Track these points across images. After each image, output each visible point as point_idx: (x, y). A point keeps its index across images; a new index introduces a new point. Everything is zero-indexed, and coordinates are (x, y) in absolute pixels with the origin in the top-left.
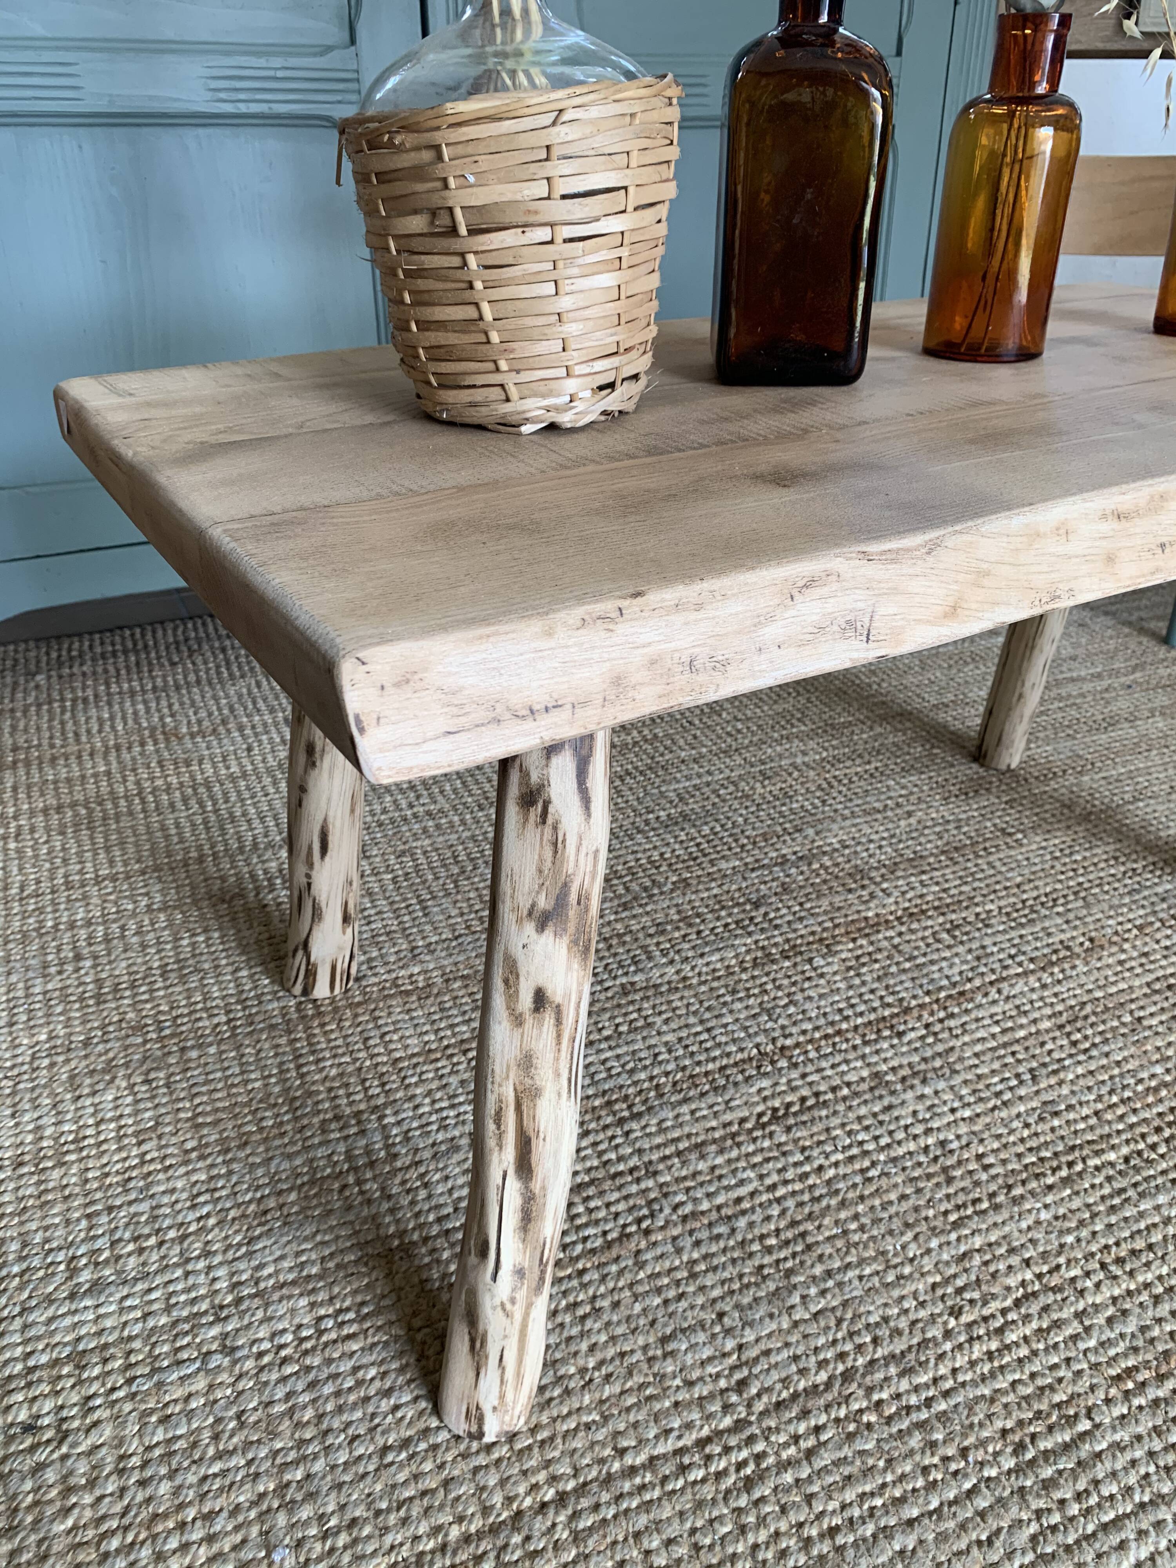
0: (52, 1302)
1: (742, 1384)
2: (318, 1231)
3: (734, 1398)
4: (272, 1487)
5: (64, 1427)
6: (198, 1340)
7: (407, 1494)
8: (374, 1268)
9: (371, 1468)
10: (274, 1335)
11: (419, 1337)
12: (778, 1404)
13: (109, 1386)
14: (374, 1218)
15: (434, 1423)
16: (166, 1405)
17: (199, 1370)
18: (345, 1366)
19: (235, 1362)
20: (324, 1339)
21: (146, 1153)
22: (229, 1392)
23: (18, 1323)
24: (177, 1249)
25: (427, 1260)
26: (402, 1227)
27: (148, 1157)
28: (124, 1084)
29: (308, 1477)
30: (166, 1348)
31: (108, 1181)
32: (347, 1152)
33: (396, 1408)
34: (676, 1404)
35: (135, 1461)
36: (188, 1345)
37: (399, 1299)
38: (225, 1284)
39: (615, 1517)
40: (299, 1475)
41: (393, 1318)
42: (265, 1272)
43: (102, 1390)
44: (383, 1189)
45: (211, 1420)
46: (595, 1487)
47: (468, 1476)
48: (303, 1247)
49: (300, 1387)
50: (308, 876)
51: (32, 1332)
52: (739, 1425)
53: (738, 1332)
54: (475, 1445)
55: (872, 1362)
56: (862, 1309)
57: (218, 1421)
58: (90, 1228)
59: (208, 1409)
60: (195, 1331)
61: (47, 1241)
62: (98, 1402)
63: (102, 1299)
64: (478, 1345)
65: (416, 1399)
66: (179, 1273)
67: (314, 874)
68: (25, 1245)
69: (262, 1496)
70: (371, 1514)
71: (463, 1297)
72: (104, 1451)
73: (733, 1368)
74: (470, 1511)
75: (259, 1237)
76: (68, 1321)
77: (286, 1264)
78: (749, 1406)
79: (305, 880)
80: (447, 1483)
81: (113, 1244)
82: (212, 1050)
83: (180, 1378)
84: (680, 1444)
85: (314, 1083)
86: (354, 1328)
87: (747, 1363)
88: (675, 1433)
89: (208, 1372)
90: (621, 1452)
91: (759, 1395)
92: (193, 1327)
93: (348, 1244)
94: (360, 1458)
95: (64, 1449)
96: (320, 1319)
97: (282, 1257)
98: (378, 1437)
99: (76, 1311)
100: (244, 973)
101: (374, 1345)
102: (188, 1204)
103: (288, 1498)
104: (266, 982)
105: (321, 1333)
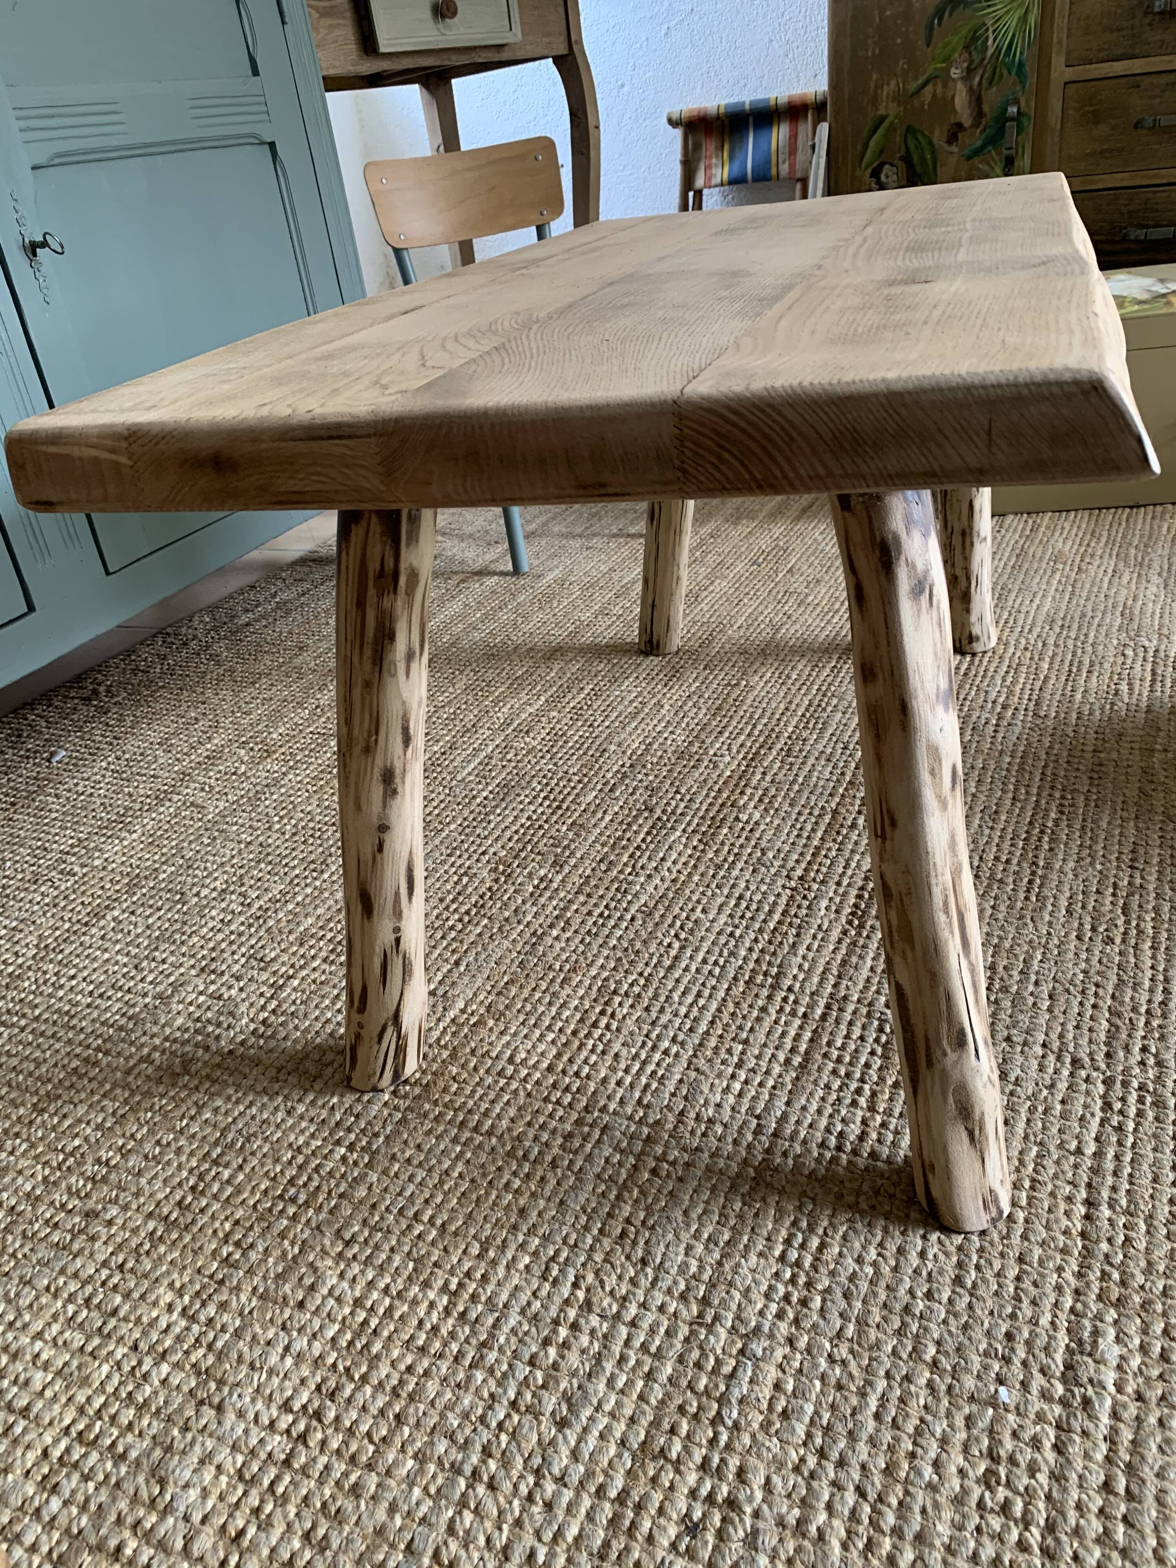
0: (553, 1442)
1: (1076, 1062)
2: (686, 1213)
3: (1083, 1074)
4: (927, 1375)
5: (720, 1499)
6: (719, 1351)
7: (1011, 1290)
8: (764, 1199)
9: (967, 1299)
10: (767, 1296)
11: (864, 1206)
12: (1108, 1055)
13: (704, 1442)
14: (708, 1169)
15: (958, 1239)
16: (771, 1408)
17: (756, 1367)
18: (850, 1264)
19: (771, 1336)
20: (807, 1264)
21: (446, 1284)
22: (798, 1356)
23: (550, 1487)
24: (595, 1320)
25: (790, 1162)
26: (738, 1159)
27: (453, 1287)
28: (329, 1262)
29: (938, 1343)
30: (704, 1381)
31: (444, 1332)
32: (615, 1150)
33: (922, 1255)
34: (1063, 1102)
35: (812, 1461)
36: (717, 1360)
37: (813, 1199)
38: (675, 1304)
39: (1131, 1183)
40: (932, 1350)
41: (828, 1212)
42: (693, 1269)
43: (704, 1451)
44: (684, 1149)
45: (818, 1383)
46: (1096, 1180)
47: (1026, 1244)
48: (693, 1230)
49: (843, 1304)
50: (397, 930)
51: (574, 1479)
52: (1108, 1082)
53: (1031, 1039)
54: (1001, 1225)
55: (1113, 997)
56: (1069, 976)
57: (823, 1378)
58: (491, 1371)
59: (803, 1379)
60: (707, 1348)
61: (466, 1416)
62: (716, 1460)
63: (595, 1402)
64: (977, 1132)
65: (924, 1237)
66: (624, 1331)
67: (404, 924)
68: (451, 1437)
69: (930, 1385)
70: (1008, 1321)
71: (951, 1100)
72: (776, 1480)
73: (1059, 1058)
74: (1059, 1261)
75: (648, 1252)
76: (592, 1441)
77: (700, 1249)
78: (1097, 1069)
79: (392, 937)
80: (1021, 1260)
81: (532, 1362)
82: (373, 1177)
83: (751, 1381)
84: (1098, 1119)
85: (509, 1129)
86: (815, 1243)
87: (1060, 1050)
88: (1088, 1115)
89: (762, 1359)
90: (1079, 1151)
91: (1092, 1060)
92: (701, 1348)
93: (722, 1200)
94: (950, 1301)
95: (748, 1510)
96: (782, 1258)
97: (689, 1248)
98: (941, 1279)
99: (585, 1430)
100: (301, 1109)
101: (845, 1237)
102: (547, 1285)
103: (949, 1368)
104: (335, 1100)
105: (798, 1264)
